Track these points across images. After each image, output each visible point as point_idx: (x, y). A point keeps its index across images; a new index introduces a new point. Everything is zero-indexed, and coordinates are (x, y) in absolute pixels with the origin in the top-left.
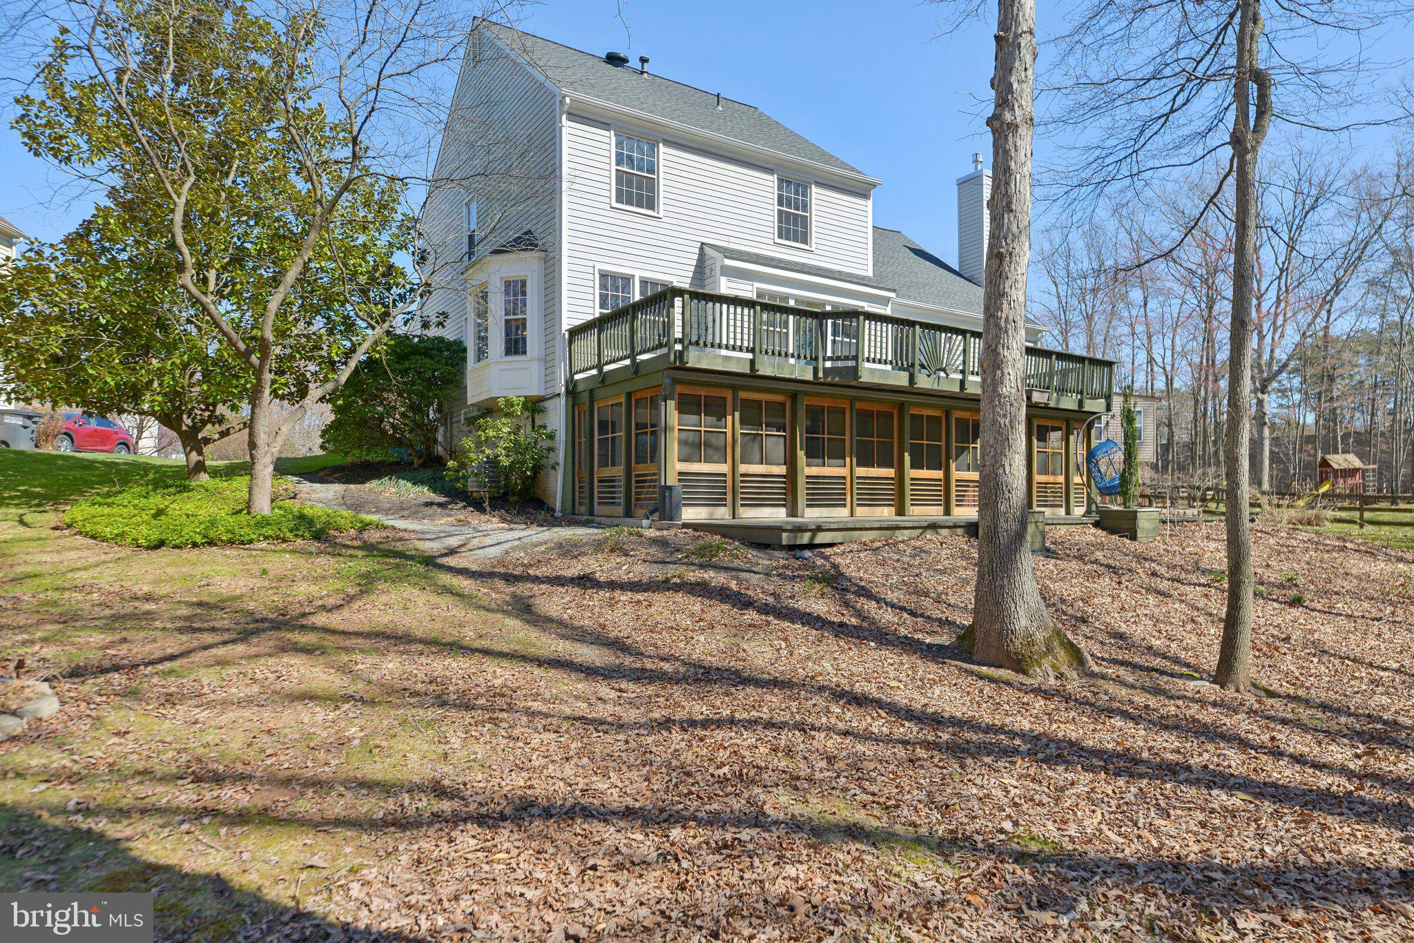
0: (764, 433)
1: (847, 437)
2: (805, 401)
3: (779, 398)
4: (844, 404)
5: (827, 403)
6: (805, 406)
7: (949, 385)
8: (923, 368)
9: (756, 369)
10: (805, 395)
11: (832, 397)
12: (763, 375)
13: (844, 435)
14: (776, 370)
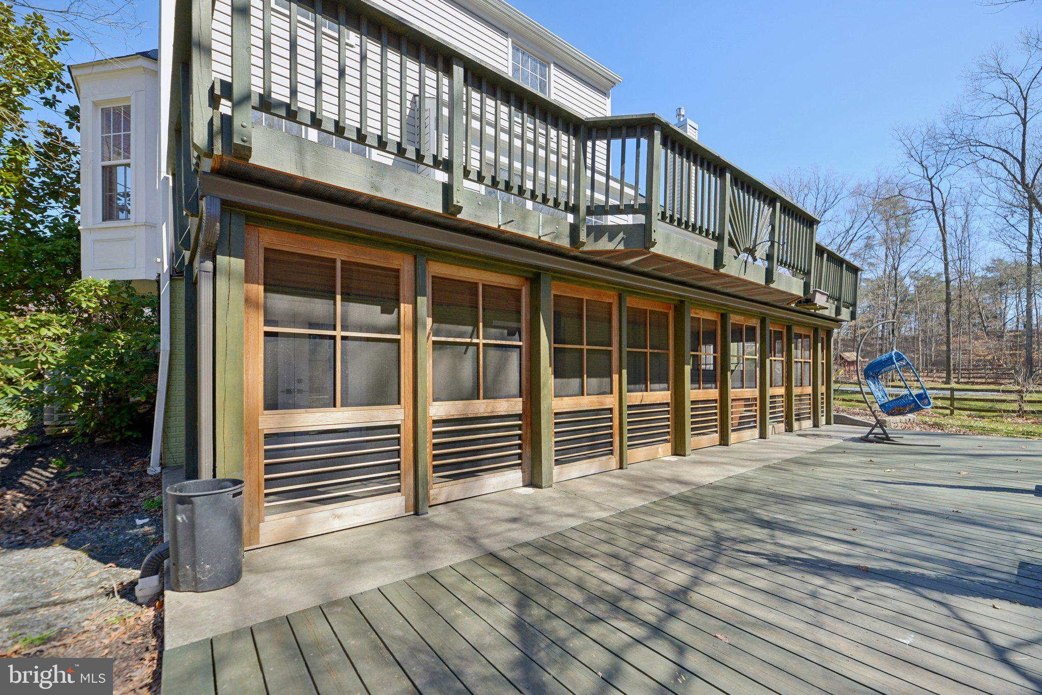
0: (481, 341)
1: (615, 349)
2: (552, 290)
3: (510, 281)
4: (610, 298)
5: (586, 294)
6: (552, 297)
7: (755, 274)
8: (731, 244)
9: (455, 205)
10: (554, 278)
11: (593, 285)
12: (473, 223)
13: (610, 345)
14: (500, 215)
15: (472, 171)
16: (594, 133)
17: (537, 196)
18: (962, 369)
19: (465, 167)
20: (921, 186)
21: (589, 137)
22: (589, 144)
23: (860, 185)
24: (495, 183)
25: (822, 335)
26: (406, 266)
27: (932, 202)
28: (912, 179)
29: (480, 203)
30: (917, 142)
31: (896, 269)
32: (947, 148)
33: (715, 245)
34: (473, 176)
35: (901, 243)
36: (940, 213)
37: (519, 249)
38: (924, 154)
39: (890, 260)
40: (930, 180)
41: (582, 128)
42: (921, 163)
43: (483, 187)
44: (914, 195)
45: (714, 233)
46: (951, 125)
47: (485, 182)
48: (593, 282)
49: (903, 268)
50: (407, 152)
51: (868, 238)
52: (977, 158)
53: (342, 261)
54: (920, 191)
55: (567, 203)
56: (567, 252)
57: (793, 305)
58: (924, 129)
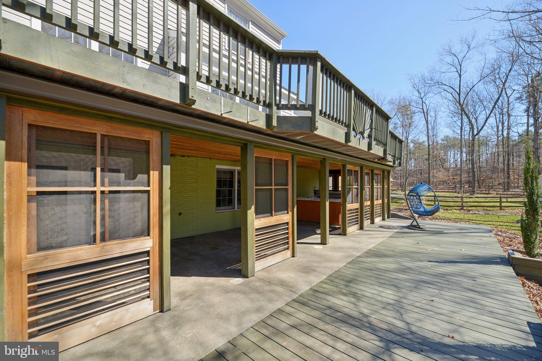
2: (254, 153)
4: (287, 158)
5: (274, 156)
6: (254, 158)
7: (363, 146)
8: (354, 130)
9: (191, 99)
10: (256, 146)
11: (278, 151)
12: (203, 112)
13: (287, 185)
14: (222, 107)
15: (203, 76)
16: (281, 60)
17: (247, 96)
18: (435, 185)
19: (198, 73)
20: (418, 101)
21: (279, 62)
22: (278, 66)
23: (392, 99)
24: (218, 85)
25: (386, 173)
26: (154, 139)
27: (423, 109)
28: (414, 98)
29: (208, 98)
30: (417, 81)
31: (407, 139)
32: (429, 85)
33: (346, 130)
34: (204, 79)
35: (409, 127)
36: (426, 114)
37: (234, 129)
38: (420, 87)
39: (405, 134)
40: (422, 99)
41: (274, 56)
42: (418, 91)
43: (210, 87)
44: (415, 105)
45: (345, 123)
46: (432, 75)
47: (212, 84)
48: (279, 149)
49: (410, 138)
50: (153, 58)
51: (395, 124)
52: (442, 91)
53: (102, 135)
54: (417, 103)
55: (264, 102)
56: (264, 131)
57: (376, 160)
58: (420, 75)
